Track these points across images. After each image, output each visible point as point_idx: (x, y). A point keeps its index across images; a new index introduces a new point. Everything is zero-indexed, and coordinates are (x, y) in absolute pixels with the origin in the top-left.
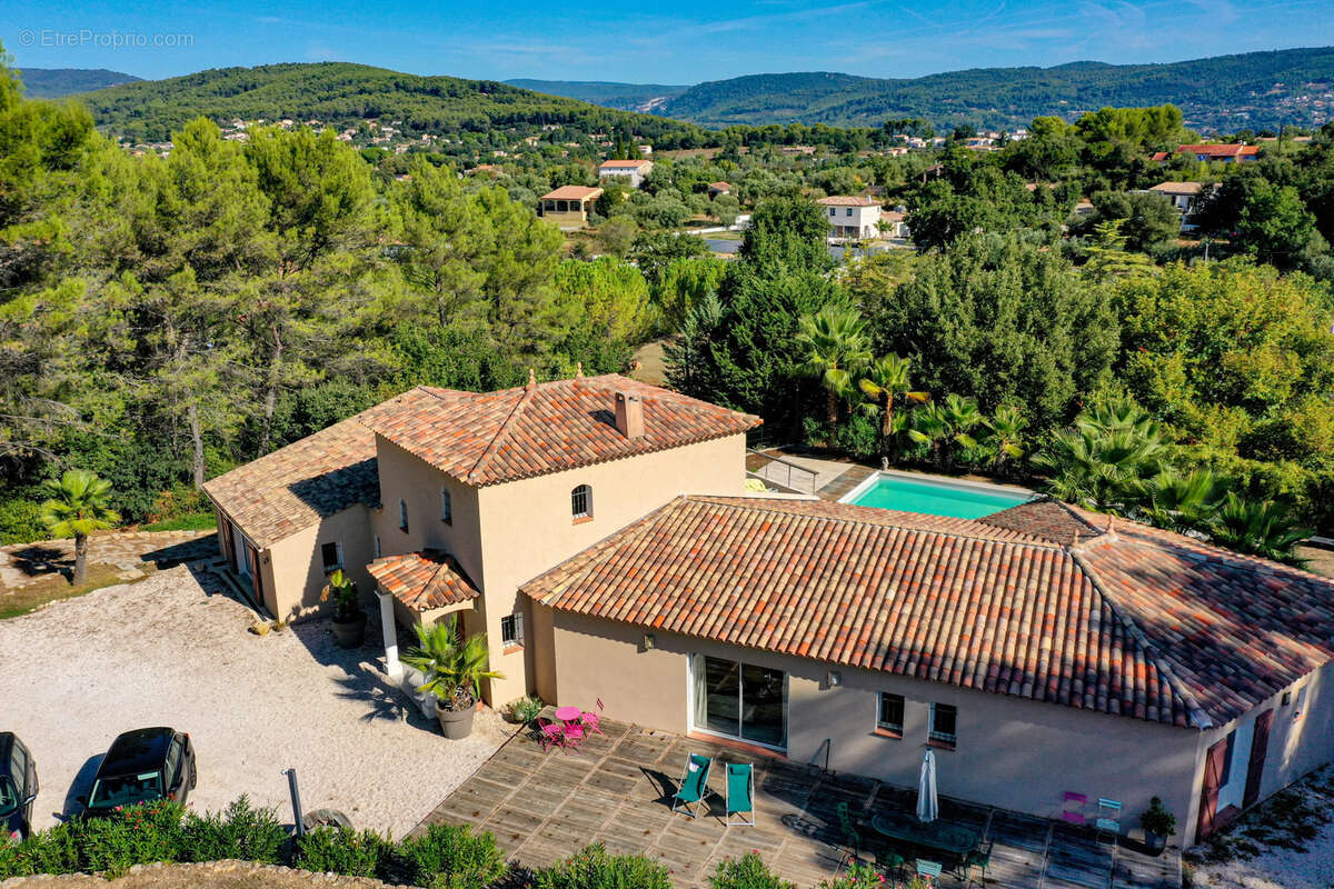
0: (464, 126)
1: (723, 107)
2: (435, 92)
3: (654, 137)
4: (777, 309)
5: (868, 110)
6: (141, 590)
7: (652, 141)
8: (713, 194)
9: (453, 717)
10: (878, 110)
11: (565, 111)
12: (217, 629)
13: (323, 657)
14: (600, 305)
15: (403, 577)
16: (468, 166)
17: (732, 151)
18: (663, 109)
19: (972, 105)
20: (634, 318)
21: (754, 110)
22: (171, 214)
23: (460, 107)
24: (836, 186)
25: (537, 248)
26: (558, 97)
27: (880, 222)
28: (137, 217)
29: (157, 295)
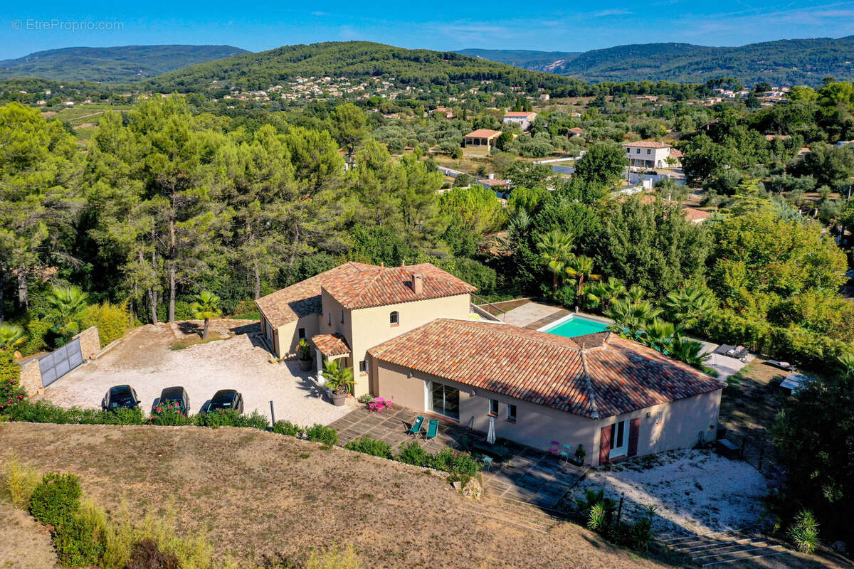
0: (432, 81)
1: (603, 66)
2: (417, 60)
3: (551, 89)
4: (554, 222)
5: (703, 69)
6: (229, 343)
7: (550, 92)
8: (571, 135)
9: (338, 397)
10: (711, 69)
11: (496, 71)
12: (256, 360)
13: (295, 373)
14: (470, 213)
15: (324, 343)
16: (431, 108)
17: (601, 99)
18: (563, 67)
19: (779, 65)
20: (491, 220)
21: (624, 69)
22: (251, 175)
23: (431, 69)
24: (649, 132)
25: (427, 187)
26: (493, 63)
27: (668, 158)
28: (236, 177)
29: (243, 212)
